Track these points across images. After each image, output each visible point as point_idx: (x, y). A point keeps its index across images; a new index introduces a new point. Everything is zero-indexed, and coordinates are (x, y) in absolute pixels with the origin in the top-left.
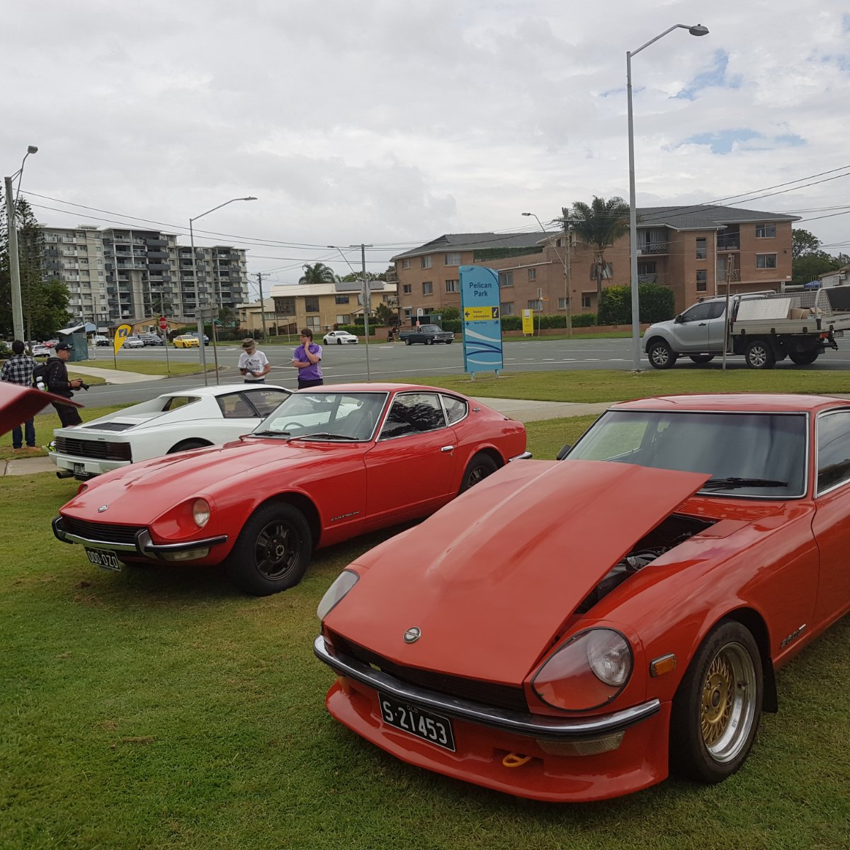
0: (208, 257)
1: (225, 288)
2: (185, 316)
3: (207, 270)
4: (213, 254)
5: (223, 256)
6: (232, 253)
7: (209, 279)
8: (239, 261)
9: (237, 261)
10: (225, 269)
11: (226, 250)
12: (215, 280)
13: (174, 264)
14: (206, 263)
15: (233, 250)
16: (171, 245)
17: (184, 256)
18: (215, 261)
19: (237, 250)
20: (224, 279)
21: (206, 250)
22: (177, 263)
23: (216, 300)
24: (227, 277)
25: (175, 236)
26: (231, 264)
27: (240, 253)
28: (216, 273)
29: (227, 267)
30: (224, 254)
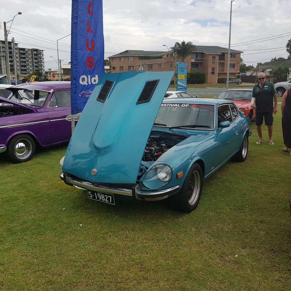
0: (29, 52)
1: (36, 64)
2: (21, 74)
3: (29, 57)
4: (32, 51)
5: (35, 52)
6: (38, 51)
7: (30, 61)
8: (41, 54)
9: (40, 54)
10: (36, 57)
11: (36, 50)
12: (32, 61)
13: (17, 54)
14: (29, 55)
15: (39, 50)
16: (16, 47)
17: (21, 51)
18: (32, 54)
19: (40, 50)
20: (36, 61)
21: (29, 50)
22: (18, 54)
23: (33, 69)
24: (37, 60)
25: (17, 44)
26: (38, 55)
27: (41, 52)
28: (33, 58)
29: (37, 56)
30: (36, 51)
